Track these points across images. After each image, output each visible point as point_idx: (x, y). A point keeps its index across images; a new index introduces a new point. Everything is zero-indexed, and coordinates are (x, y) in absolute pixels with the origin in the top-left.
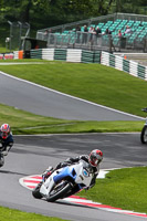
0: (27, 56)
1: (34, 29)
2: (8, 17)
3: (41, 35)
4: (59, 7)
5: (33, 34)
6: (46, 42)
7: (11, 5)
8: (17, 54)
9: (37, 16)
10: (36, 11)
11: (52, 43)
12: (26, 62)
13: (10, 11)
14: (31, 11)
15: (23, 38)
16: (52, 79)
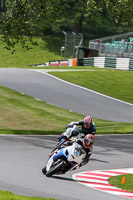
0: (80, 63)
1: (87, 39)
2: (63, 28)
3: (93, 44)
4: (109, 20)
5: (86, 43)
6: (97, 52)
7: (66, 16)
8: (71, 62)
9: (89, 27)
10: (88, 23)
11: (103, 52)
12: (80, 69)
13: (66, 22)
14: (84, 23)
15: (77, 47)
16: (103, 85)
